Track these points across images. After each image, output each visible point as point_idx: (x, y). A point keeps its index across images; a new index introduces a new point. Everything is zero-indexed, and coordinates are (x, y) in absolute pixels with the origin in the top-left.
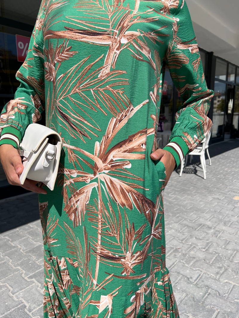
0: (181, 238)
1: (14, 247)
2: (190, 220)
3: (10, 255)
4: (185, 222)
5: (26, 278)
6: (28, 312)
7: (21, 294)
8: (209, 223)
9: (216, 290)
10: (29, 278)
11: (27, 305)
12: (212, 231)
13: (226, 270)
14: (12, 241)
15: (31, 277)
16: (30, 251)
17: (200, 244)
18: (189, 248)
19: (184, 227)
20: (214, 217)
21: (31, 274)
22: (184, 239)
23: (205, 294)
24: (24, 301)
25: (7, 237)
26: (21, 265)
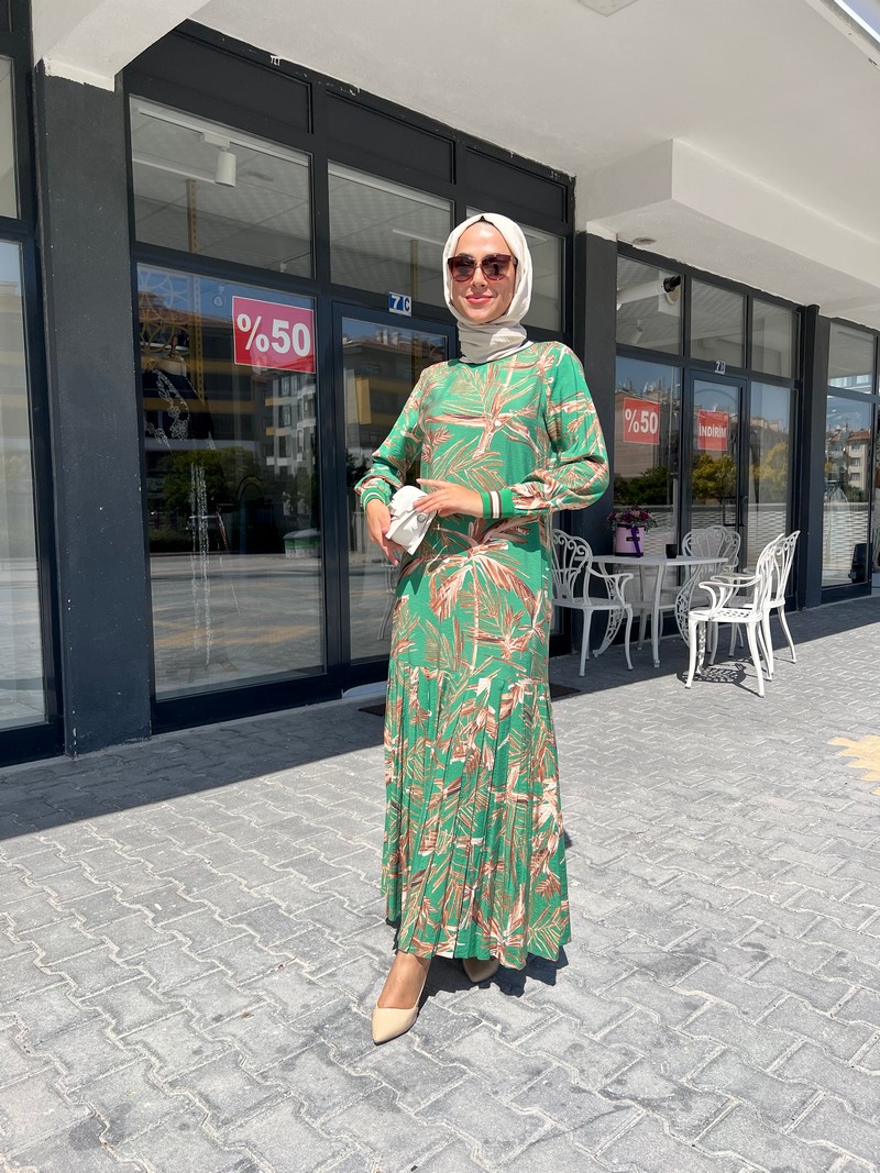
0: (649, 816)
1: (234, 818)
2: (684, 783)
3: (229, 831)
4: (669, 787)
5: (274, 867)
6: (287, 915)
7: (267, 889)
8: (735, 791)
9: (704, 901)
10: (278, 867)
11: (284, 905)
12: (737, 805)
13: (743, 870)
14: (227, 808)
15: (284, 866)
16: (273, 826)
17: (694, 828)
18: (662, 833)
19: (665, 795)
20: (754, 779)
21: (283, 862)
22: (655, 818)
23: (679, 904)
24: (273, 898)
25: (212, 801)
26: (258, 846)
